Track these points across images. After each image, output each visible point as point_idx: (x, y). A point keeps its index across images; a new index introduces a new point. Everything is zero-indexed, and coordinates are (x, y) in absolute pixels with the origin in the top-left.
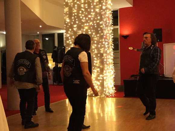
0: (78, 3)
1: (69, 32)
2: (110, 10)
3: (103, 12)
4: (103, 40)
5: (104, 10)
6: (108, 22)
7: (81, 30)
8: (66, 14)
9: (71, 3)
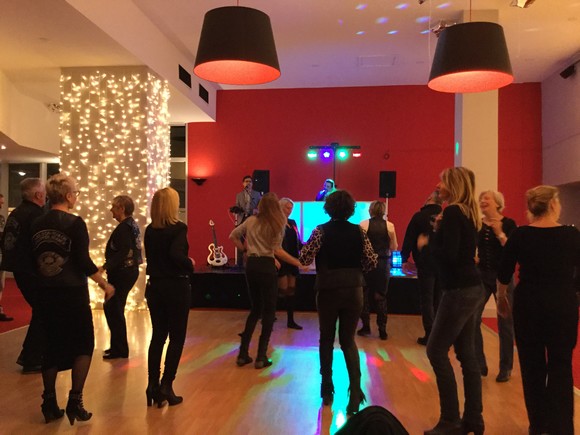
0: (93, 105)
1: (70, 167)
2: (164, 126)
3: (150, 131)
4: (148, 189)
5: (151, 127)
6: (159, 150)
7: (97, 164)
8: (64, 127)
9: (77, 104)
